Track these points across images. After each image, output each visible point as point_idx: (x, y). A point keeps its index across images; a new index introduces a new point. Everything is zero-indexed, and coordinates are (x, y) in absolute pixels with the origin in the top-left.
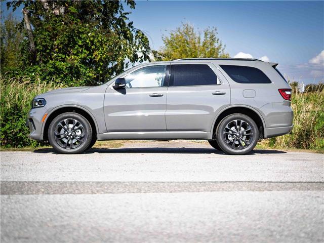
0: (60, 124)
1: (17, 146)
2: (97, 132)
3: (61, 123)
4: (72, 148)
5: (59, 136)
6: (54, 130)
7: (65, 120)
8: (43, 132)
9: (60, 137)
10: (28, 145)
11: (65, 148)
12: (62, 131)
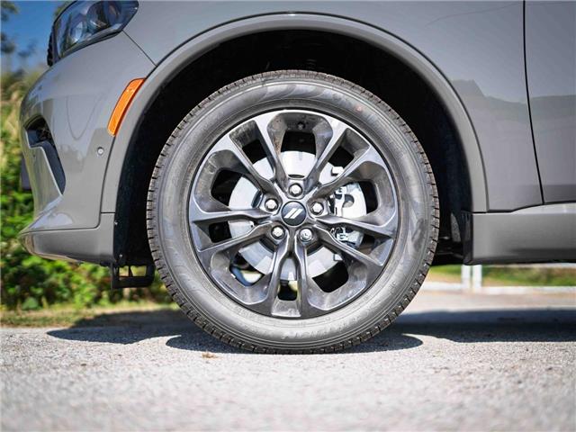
0: (227, 144)
1: (23, 299)
2: (478, 203)
3: (239, 139)
4: (309, 313)
5: (218, 230)
6: (185, 186)
7: (263, 122)
8: (110, 204)
9: (229, 236)
10: (62, 300)
11: (263, 310)
12: (243, 194)
